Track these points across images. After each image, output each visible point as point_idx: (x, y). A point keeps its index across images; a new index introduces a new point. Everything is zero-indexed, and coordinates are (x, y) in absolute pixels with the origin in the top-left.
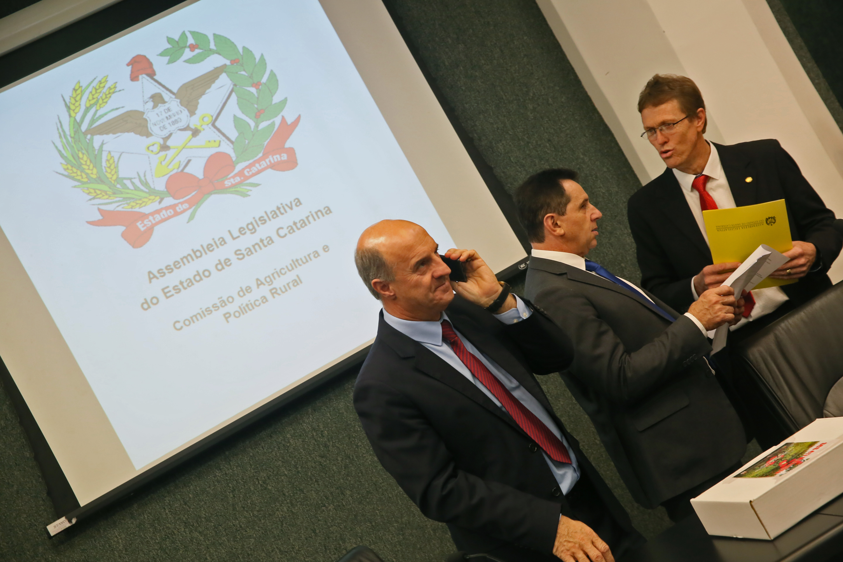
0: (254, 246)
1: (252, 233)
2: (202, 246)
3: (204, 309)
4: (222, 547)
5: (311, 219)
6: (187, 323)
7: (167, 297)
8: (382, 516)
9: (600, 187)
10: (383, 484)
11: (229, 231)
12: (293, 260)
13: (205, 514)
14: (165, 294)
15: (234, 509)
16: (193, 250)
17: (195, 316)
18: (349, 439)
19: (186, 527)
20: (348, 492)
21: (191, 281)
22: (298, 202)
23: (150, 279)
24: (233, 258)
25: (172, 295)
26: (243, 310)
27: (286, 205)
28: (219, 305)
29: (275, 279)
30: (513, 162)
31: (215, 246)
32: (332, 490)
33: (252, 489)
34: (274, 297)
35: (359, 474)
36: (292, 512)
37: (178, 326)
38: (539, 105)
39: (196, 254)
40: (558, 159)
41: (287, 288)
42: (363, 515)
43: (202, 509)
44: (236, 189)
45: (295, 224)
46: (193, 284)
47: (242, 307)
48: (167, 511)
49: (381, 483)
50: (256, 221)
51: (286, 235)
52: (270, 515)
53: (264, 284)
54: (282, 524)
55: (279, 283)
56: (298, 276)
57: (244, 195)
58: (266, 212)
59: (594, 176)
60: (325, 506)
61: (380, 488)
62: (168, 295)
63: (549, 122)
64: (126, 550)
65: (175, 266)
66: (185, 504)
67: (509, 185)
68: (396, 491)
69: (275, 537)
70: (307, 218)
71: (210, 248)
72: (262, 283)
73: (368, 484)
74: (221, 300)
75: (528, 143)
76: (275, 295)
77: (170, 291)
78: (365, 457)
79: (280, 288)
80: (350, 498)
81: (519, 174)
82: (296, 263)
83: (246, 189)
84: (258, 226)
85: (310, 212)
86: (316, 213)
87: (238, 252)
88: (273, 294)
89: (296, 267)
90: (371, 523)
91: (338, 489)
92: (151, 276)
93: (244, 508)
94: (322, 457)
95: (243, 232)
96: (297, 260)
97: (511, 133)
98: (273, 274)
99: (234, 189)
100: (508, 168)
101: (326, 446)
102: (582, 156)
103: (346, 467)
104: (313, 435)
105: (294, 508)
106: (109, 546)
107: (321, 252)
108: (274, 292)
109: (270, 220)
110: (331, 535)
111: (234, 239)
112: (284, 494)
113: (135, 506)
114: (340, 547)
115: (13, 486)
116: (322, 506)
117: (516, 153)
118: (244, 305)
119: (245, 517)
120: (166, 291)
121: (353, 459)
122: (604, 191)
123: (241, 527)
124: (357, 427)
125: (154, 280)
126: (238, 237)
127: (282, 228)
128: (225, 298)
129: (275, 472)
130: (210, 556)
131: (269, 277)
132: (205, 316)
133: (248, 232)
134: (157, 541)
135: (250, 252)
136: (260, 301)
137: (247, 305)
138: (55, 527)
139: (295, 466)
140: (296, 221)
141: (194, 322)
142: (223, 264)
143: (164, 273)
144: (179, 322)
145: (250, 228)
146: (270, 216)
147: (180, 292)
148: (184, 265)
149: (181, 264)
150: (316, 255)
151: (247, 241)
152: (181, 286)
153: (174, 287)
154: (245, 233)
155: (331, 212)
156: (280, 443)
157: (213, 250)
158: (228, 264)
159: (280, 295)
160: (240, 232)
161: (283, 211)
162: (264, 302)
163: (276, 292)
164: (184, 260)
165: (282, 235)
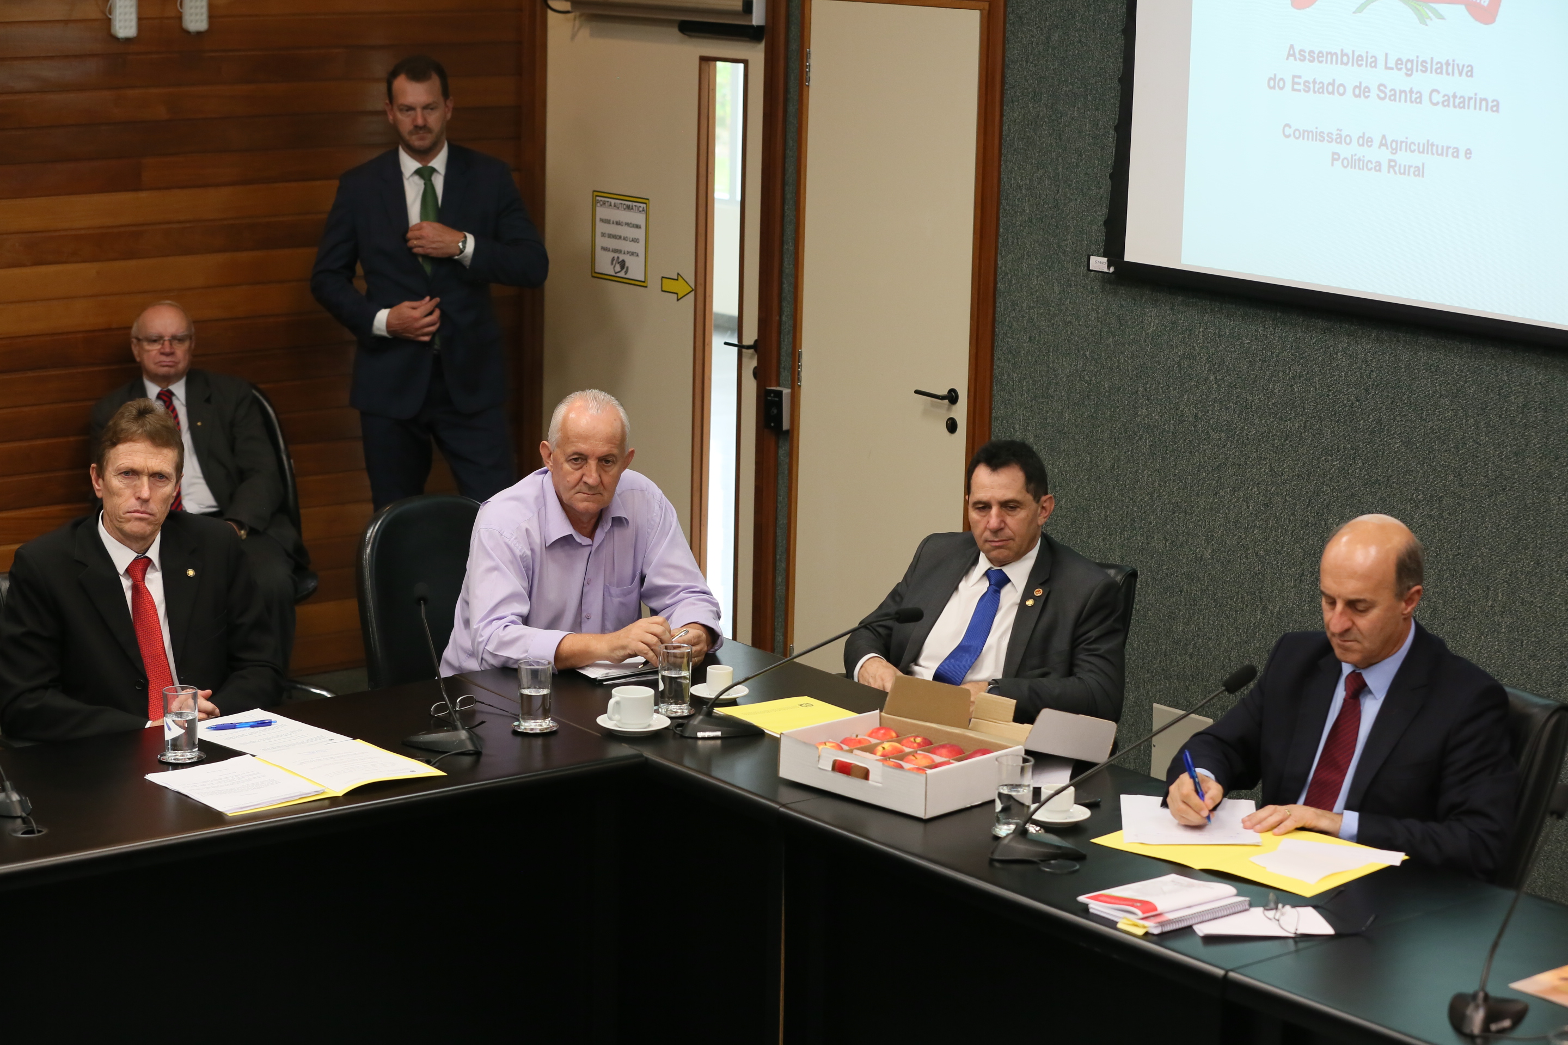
0: (1401, 92)
1: (1407, 75)
2: (1353, 52)
3: (1319, 131)
4: (1226, 412)
5: (1472, 102)
6: (1297, 134)
7: (1294, 89)
10: (1395, 485)
11: (1386, 55)
12: (1428, 141)
13: (1229, 363)
14: (1294, 83)
15: (1255, 382)
16: (1342, 50)
17: (1308, 132)
18: (1392, 403)
19: (1208, 361)
20: (1360, 463)
21: (1323, 87)
22: (1470, 74)
23: (1289, 55)
24: (1374, 91)
25: (1299, 90)
26: (1356, 163)
27: (1458, 65)
28: (1334, 137)
29: (1401, 150)
31: (1364, 63)
33: (1280, 375)
34: (1389, 172)
35: (1380, 451)
36: (1301, 434)
37: (1288, 131)
39: (1342, 58)
41: (1405, 171)
42: (1360, 501)
43: (1230, 356)
44: (1418, 6)
45: (1455, 96)
46: (1323, 92)
47: (1354, 158)
48: (1201, 330)
50: (1417, 61)
51: (1438, 103)
52: (1281, 419)
53: (1387, 149)
54: (1286, 440)
55: (1403, 158)
56: (1423, 164)
57: (1423, 20)
58: (1432, 59)
60: (1332, 456)
61: (1390, 487)
62: (1296, 87)
64: (1152, 339)
65: (1318, 57)
66: (1219, 336)
69: (1273, 446)
70: (1470, 98)
71: (1359, 60)
72: (1386, 145)
74: (1339, 132)
76: (1391, 169)
77: (1299, 84)
78: (1395, 438)
79: (1400, 165)
80: (1358, 471)
82: (1429, 148)
83: (1428, 14)
84: (1417, 71)
85: (1476, 94)
86: (1481, 100)
87: (1382, 88)
88: (1390, 166)
89: (1428, 153)
91: (1353, 449)
92: (1291, 54)
93: (1263, 388)
94: (1358, 400)
95: (1399, 66)
96: (1433, 145)
98: (1402, 142)
99: (1415, 5)
101: (1366, 390)
103: (1373, 432)
104: (1362, 367)
105: (1305, 431)
106: (1142, 321)
107: (1462, 153)
108: (1392, 165)
109: (1431, 72)
110: (1321, 494)
111: (1387, 68)
112: (1304, 408)
113: (1180, 298)
114: (1322, 515)
115: (1101, 188)
116: (1329, 454)
118: (1357, 157)
119: (1259, 399)
120: (1296, 80)
121: (1383, 429)
123: (1251, 407)
124: (1405, 396)
125: (1291, 60)
126: (1392, 69)
127: (1438, 92)
128: (1344, 134)
129: (1308, 376)
130: (1212, 411)
132: (1316, 140)
133: (1404, 70)
134: (1179, 354)
135: (1394, 96)
136: (1373, 166)
137: (1359, 160)
138: (1096, 262)
139: (1329, 386)
140: (1457, 94)
141: (1303, 139)
142: (1362, 91)
143: (1305, 57)
144: (1290, 127)
145: (1408, 66)
146: (1435, 67)
147: (1307, 91)
148: (1326, 62)
149: (1324, 59)
150: (1455, 154)
151: (1397, 80)
152: (1311, 86)
153: (1306, 82)
154: (1400, 69)
155: (1497, 111)
156: (1329, 348)
157: (1360, 66)
158: (1367, 94)
159: (1396, 173)
160: (1397, 64)
161: (1450, 71)
162: (1376, 171)
163: (1393, 167)
164: (1329, 56)
165: (1435, 101)
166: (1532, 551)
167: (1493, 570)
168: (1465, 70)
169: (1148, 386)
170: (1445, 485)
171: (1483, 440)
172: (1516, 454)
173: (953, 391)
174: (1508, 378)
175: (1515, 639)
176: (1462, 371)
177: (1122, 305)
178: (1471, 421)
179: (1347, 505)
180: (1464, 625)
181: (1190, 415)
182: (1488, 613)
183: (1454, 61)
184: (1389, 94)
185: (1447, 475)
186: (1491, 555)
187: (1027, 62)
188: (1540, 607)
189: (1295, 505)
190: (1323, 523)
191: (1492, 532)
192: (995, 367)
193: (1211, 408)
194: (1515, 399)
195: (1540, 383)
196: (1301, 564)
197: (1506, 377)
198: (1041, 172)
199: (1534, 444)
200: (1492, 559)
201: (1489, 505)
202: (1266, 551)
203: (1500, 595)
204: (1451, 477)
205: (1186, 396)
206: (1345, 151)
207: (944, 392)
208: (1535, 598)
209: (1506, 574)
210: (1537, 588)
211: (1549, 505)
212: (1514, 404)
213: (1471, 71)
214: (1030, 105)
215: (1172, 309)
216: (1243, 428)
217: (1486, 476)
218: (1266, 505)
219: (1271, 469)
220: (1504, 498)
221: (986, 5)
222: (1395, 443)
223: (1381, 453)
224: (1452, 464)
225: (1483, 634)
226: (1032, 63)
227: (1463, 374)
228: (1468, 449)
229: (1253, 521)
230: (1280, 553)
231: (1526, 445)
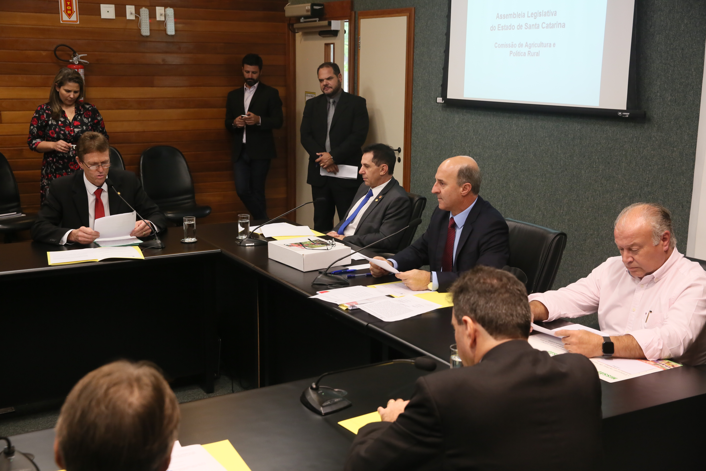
0: (532, 25)
2: (517, 13)
3: (506, 44)
6: (499, 46)
7: (498, 30)
8: (525, 183)
9: (691, 96)
10: (531, 171)
11: (528, 12)
12: (541, 42)
13: (479, 132)
14: (498, 27)
15: (487, 138)
16: (514, 13)
17: (503, 45)
18: (530, 141)
19: (473, 132)
20: (520, 164)
21: (507, 28)
23: (497, 17)
24: (524, 26)
25: (500, 30)
26: (518, 54)
27: (551, 12)
28: (511, 45)
29: (532, 47)
30: (658, 51)
31: (521, 16)
32: (516, 158)
33: (495, 134)
34: (528, 55)
37: (496, 45)
38: (690, 23)
39: (514, 16)
40: (680, 64)
41: (533, 54)
43: (480, 129)
45: (550, 24)
46: (507, 29)
48: (471, 121)
49: (530, 170)
50: (538, 13)
51: (544, 28)
53: (528, 47)
54: (497, 157)
55: (533, 50)
56: (539, 51)
58: (543, 11)
59: (692, 87)
60: (511, 162)
62: (499, 29)
63: (689, 37)
64: (457, 125)
65: (506, 16)
66: (477, 122)
67: (649, 63)
68: (533, 178)
69: (493, 160)
70: (555, 24)
71: (519, 15)
72: (527, 46)
73: (527, 166)
74: (512, 43)
75: (672, 44)
76: (529, 55)
77: (500, 27)
78: (531, 154)
81: (657, 60)
82: (541, 45)
84: (538, 16)
85: (557, 22)
86: (559, 24)
87: (526, 25)
88: (528, 53)
89: (541, 47)
90: (520, 183)
91: (517, 159)
93: (490, 140)
94: (519, 141)
96: (542, 43)
97: (667, 32)
98: (532, 44)
100: (654, 53)
101: (522, 138)
102: (693, 70)
103: (524, 152)
104: (520, 129)
105: (503, 154)
106: (454, 120)
107: (552, 45)
109: (543, 16)
110: (508, 176)
111: (528, 17)
112: (502, 146)
113: (465, 110)
114: (508, 183)
117: (662, 46)
118: (518, 52)
119: (489, 144)
120: (499, 26)
121: (527, 151)
122: (691, 99)
123: (486, 146)
124: (534, 138)
125: (498, 18)
126: (530, 17)
127: (545, 23)
128: (514, 44)
129: (504, 134)
131: (531, 44)
132: (505, 47)
133: (534, 17)
134: (465, 130)
135: (530, 27)
136: (523, 54)
137: (519, 52)
138: (439, 99)
139: (510, 137)
140: (551, 23)
141: (501, 47)
142: (520, 27)
143: (502, 17)
144: (497, 44)
145: (535, 15)
146: (544, 14)
147: (502, 30)
148: (509, 18)
149: (508, 17)
150: (550, 46)
151: (531, 21)
152: (504, 28)
153: (503, 26)
154: (532, 17)
155: (564, 27)
156: (510, 123)
157: (519, 17)
158: (521, 28)
159: (530, 56)
160: (531, 15)
161: (549, 15)
162: (524, 56)
163: (530, 54)
164: (510, 15)
165: (543, 27)
166: (576, 191)
167: (563, 199)
168: (554, 13)
169: (456, 142)
170: (547, 169)
171: (560, 152)
172: (570, 156)
173: (399, 148)
174: (568, 128)
175: (570, 224)
176: (553, 127)
177: (448, 114)
178: (556, 145)
179: (516, 179)
180: (553, 220)
181: (468, 151)
182: (561, 215)
183: (550, 10)
184: (528, 27)
185: (548, 166)
186: (562, 194)
187: (421, 33)
188: (579, 212)
189: (500, 180)
190: (508, 186)
191: (562, 185)
192: (412, 139)
193: (474, 148)
194: (570, 136)
195: (579, 129)
196: (502, 201)
197: (567, 128)
198: (425, 71)
199: (577, 152)
200: (562, 195)
201: (561, 176)
202: (491, 197)
203: (565, 208)
204: (549, 166)
205: (467, 145)
206: (514, 50)
207: (397, 149)
208: (577, 209)
209: (567, 201)
210: (577, 205)
211: (582, 174)
212: (570, 137)
213: (556, 13)
214: (422, 48)
215: (463, 114)
216: (484, 154)
217: (560, 165)
218: (491, 181)
219: (492, 168)
220: (566, 173)
221: (408, 14)
222: (531, 155)
223: (526, 160)
224: (549, 162)
225: (559, 223)
226: (422, 33)
227: (553, 128)
228: (555, 156)
229: (487, 187)
230: (495, 197)
231: (574, 152)
